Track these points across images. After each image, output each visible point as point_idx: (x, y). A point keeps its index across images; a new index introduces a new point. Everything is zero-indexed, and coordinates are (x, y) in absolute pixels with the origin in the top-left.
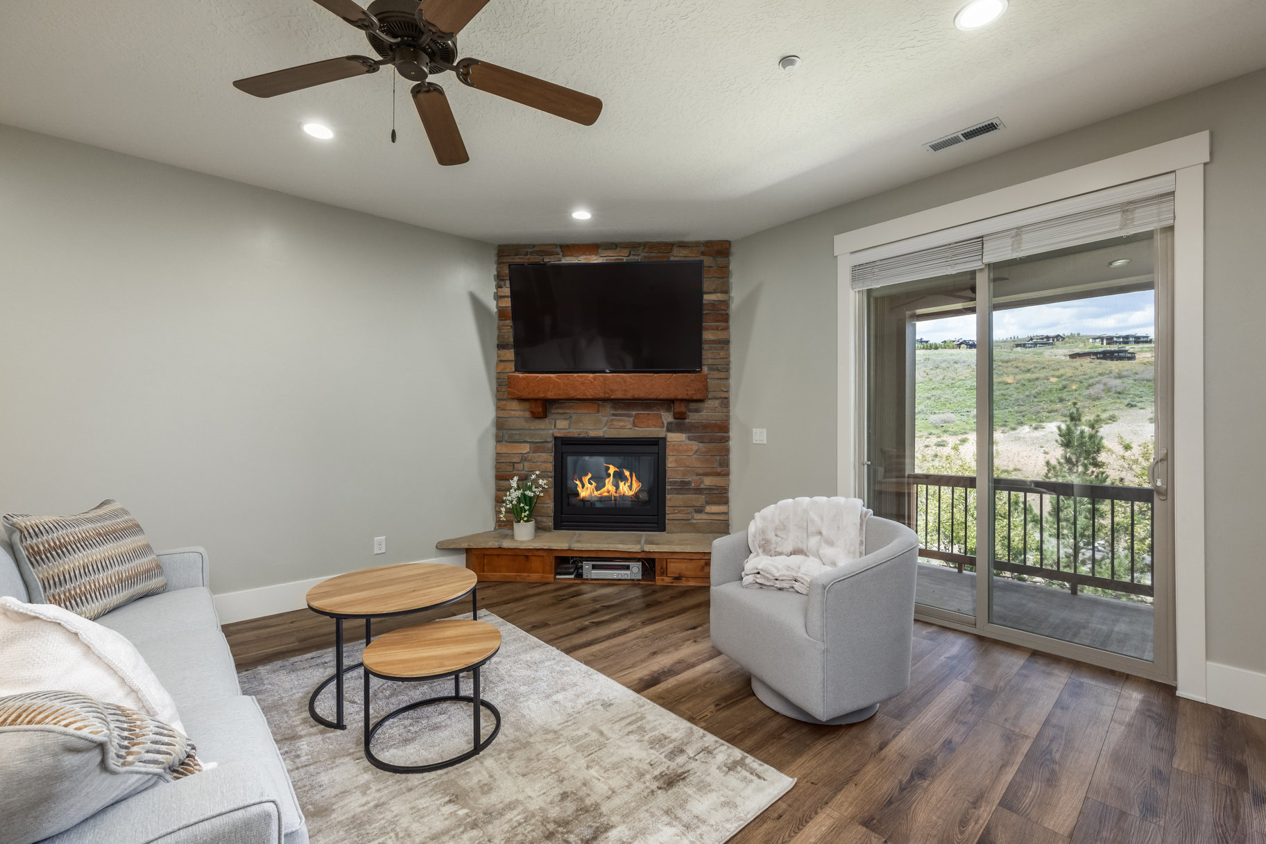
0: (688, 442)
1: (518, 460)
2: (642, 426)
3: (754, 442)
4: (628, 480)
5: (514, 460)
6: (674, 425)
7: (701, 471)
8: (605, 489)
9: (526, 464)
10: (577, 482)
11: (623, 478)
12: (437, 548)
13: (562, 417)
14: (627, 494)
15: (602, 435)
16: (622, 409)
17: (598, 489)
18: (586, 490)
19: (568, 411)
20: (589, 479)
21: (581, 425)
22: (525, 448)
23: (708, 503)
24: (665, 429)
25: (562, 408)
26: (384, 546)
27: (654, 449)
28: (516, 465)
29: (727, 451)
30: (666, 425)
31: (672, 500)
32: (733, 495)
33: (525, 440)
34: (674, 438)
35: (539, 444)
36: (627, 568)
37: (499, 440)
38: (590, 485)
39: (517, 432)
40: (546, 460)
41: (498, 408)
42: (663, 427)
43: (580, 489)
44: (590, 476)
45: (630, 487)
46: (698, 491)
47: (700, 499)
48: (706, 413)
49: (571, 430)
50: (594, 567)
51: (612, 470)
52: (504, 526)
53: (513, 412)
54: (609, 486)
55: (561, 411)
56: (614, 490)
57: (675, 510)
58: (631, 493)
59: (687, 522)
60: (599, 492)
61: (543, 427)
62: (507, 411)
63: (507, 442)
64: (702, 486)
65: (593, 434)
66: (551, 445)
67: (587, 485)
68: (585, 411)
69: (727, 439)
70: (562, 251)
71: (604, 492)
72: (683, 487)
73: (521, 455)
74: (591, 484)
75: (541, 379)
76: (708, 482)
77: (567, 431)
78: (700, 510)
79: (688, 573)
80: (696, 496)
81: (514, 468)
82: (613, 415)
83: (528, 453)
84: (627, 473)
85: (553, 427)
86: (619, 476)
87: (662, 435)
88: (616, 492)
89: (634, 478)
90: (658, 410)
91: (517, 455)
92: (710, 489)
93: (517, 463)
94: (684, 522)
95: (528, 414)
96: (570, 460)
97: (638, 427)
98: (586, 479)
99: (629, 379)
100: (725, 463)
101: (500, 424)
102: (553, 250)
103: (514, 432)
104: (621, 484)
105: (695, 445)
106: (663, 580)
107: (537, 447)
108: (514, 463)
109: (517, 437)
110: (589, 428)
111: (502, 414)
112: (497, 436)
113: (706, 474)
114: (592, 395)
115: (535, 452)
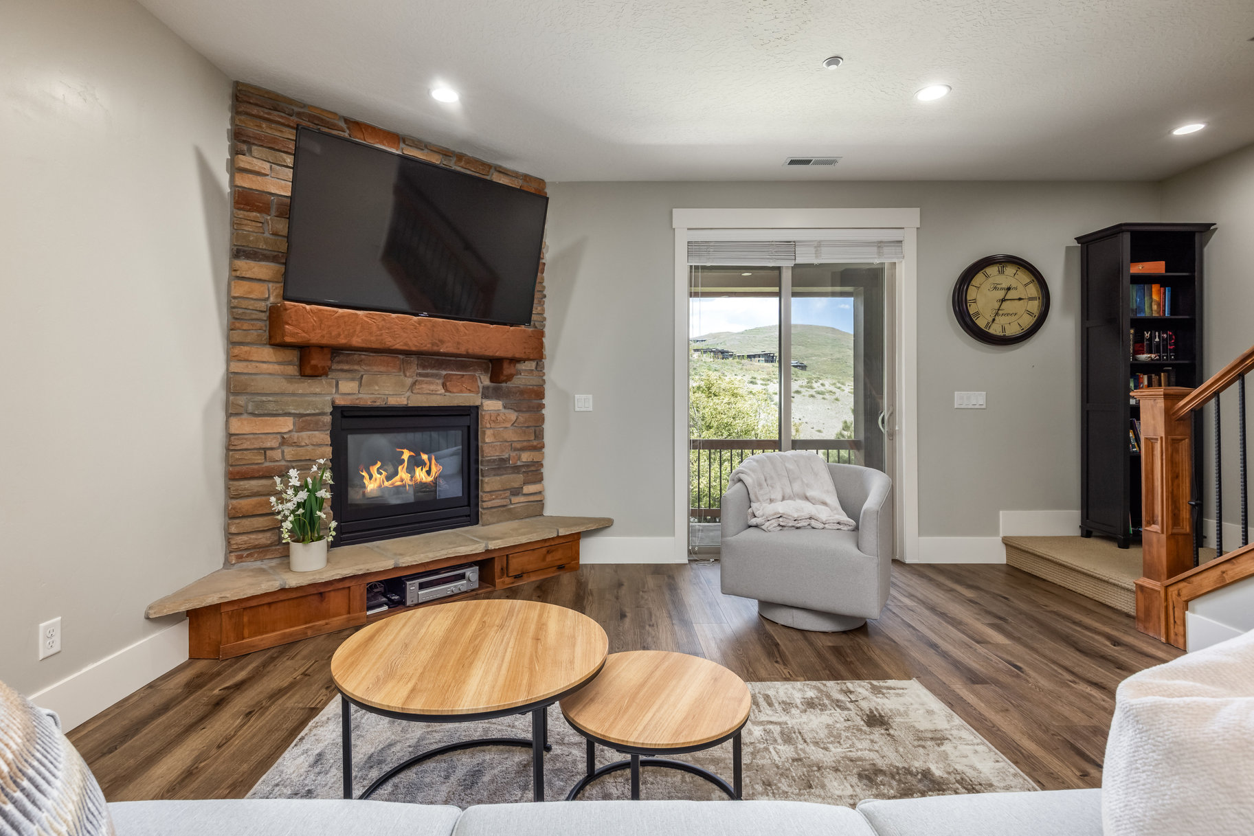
0: (503, 410)
1: (274, 444)
2: (455, 390)
3: (577, 409)
4: (426, 464)
5: (268, 445)
6: (490, 390)
7: (518, 446)
8: (397, 478)
9: (287, 450)
10: (363, 474)
11: (421, 464)
12: (148, 618)
13: (349, 375)
14: (424, 480)
15: (405, 403)
16: (433, 367)
17: (388, 478)
18: (374, 483)
19: (356, 367)
20: (378, 469)
21: (377, 388)
22: (286, 425)
23: (525, 483)
24: (480, 394)
25: (347, 362)
26: (57, 638)
27: (465, 421)
28: (269, 453)
29: (542, 419)
30: (481, 390)
31: (490, 483)
32: (546, 471)
33: (286, 411)
34: (492, 406)
35: (309, 418)
36: (462, 577)
37: (232, 412)
38: (379, 476)
39: (271, 399)
40: (319, 443)
41: (231, 358)
42: (478, 393)
43: (366, 481)
44: (379, 464)
45: (429, 472)
46: (516, 469)
47: (516, 480)
48: (523, 377)
49: (360, 396)
50: (422, 586)
51: (406, 454)
52: (248, 556)
53: (265, 366)
54: (403, 474)
55: (346, 367)
56: (409, 478)
57: (492, 496)
58: (430, 479)
59: (504, 509)
60: (390, 482)
61: (318, 390)
62: (254, 364)
63: (253, 414)
64: (519, 463)
65: (393, 401)
66: (328, 419)
67: (376, 475)
68: (382, 369)
69: (542, 406)
70: (348, 128)
71: (396, 481)
72: (501, 466)
73: (279, 436)
74: (381, 474)
75: (342, 316)
76: (526, 457)
77: (355, 397)
78: (517, 492)
79: (531, 567)
80: (514, 475)
81: (265, 458)
82: (420, 375)
83: (290, 431)
84: (425, 457)
85: (334, 391)
86: (416, 462)
87: (478, 403)
88: (411, 480)
89: (433, 461)
90: (475, 370)
91: (272, 436)
92: (528, 466)
93: (272, 449)
94: (502, 509)
95: (292, 370)
96: (352, 440)
97: (450, 392)
98: (374, 470)
99: (462, 329)
100: (539, 435)
101: (235, 386)
102: (336, 122)
103: (264, 398)
104: (418, 470)
105: (513, 416)
106: (503, 582)
107: (305, 421)
108: (265, 450)
109: (271, 407)
110: (387, 392)
111: (237, 367)
112: (228, 404)
113: (523, 449)
114: (416, 346)
115: (301, 429)
